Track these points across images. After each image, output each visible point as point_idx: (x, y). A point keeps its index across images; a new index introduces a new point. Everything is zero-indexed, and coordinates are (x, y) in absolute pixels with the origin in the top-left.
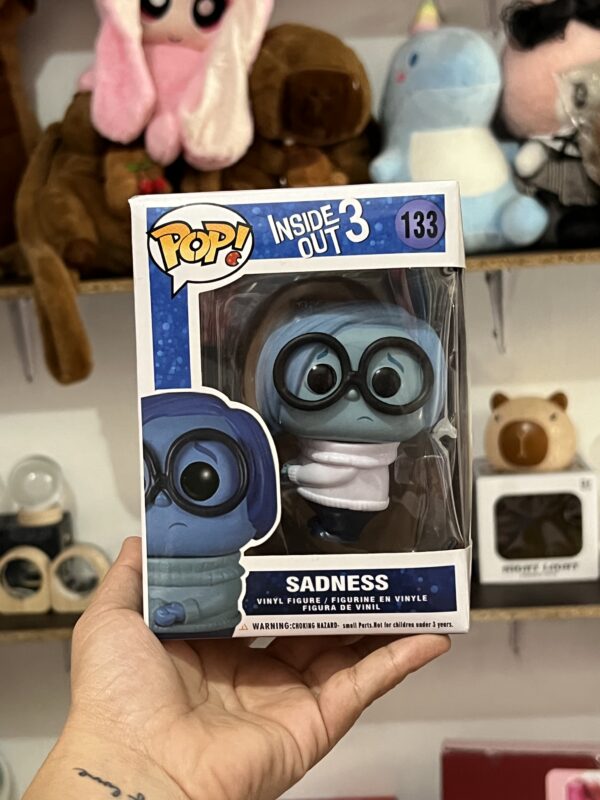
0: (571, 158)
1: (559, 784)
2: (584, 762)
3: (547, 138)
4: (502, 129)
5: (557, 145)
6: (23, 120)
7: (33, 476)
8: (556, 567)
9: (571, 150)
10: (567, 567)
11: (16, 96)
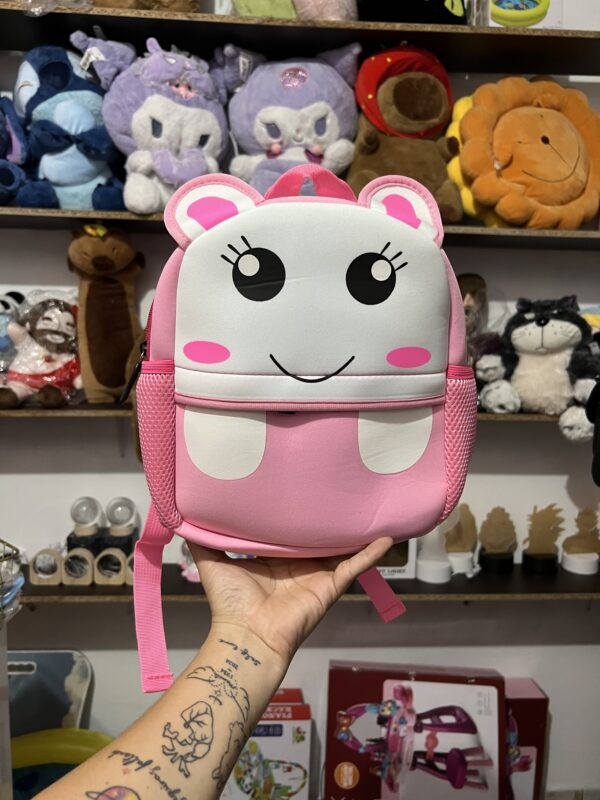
1: (390, 687)
2: (404, 676)
6: (133, 323)
7: (120, 509)
8: (394, 571)
10: (399, 571)
11: (131, 310)
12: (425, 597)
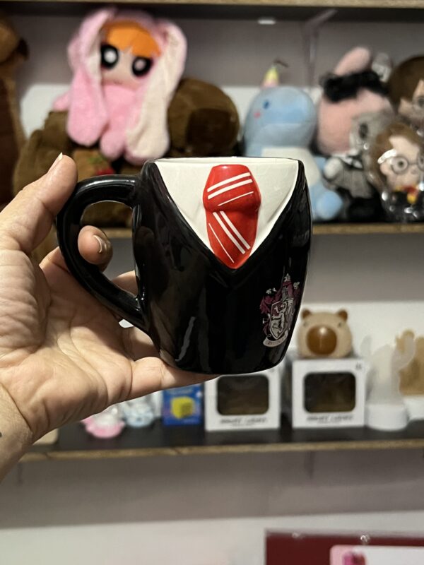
3: (343, 156)
5: (349, 161)
8: (339, 418)
9: (357, 164)
12: (378, 445)
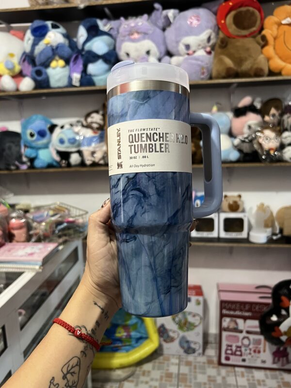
0: (246, 142)
3: (241, 137)
4: (231, 134)
9: (247, 140)
10: (239, 234)
